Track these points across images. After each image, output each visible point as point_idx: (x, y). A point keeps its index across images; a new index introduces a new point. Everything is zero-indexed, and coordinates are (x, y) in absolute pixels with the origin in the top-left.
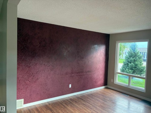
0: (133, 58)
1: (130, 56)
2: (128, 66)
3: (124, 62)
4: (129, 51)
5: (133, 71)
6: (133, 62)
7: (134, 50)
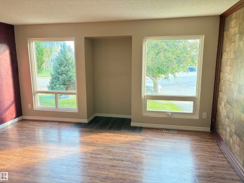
0: (64, 67)
1: (60, 65)
2: (59, 80)
3: (52, 75)
4: (57, 57)
5: (65, 86)
6: (64, 74)
7: (65, 55)
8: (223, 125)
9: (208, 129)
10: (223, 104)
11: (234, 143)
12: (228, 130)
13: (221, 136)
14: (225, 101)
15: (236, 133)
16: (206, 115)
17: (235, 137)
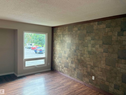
8: (57, 66)
9: (50, 69)
10: (56, 58)
11: (64, 70)
12: (61, 67)
13: (57, 70)
14: (58, 57)
15: (65, 67)
16: (49, 64)
17: (65, 68)
